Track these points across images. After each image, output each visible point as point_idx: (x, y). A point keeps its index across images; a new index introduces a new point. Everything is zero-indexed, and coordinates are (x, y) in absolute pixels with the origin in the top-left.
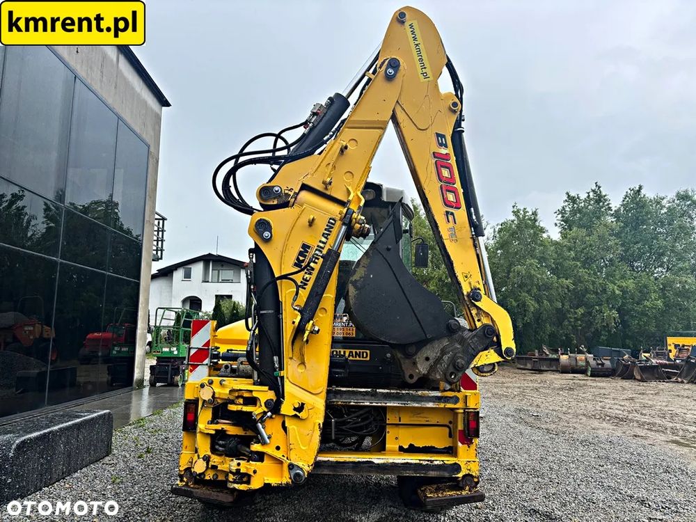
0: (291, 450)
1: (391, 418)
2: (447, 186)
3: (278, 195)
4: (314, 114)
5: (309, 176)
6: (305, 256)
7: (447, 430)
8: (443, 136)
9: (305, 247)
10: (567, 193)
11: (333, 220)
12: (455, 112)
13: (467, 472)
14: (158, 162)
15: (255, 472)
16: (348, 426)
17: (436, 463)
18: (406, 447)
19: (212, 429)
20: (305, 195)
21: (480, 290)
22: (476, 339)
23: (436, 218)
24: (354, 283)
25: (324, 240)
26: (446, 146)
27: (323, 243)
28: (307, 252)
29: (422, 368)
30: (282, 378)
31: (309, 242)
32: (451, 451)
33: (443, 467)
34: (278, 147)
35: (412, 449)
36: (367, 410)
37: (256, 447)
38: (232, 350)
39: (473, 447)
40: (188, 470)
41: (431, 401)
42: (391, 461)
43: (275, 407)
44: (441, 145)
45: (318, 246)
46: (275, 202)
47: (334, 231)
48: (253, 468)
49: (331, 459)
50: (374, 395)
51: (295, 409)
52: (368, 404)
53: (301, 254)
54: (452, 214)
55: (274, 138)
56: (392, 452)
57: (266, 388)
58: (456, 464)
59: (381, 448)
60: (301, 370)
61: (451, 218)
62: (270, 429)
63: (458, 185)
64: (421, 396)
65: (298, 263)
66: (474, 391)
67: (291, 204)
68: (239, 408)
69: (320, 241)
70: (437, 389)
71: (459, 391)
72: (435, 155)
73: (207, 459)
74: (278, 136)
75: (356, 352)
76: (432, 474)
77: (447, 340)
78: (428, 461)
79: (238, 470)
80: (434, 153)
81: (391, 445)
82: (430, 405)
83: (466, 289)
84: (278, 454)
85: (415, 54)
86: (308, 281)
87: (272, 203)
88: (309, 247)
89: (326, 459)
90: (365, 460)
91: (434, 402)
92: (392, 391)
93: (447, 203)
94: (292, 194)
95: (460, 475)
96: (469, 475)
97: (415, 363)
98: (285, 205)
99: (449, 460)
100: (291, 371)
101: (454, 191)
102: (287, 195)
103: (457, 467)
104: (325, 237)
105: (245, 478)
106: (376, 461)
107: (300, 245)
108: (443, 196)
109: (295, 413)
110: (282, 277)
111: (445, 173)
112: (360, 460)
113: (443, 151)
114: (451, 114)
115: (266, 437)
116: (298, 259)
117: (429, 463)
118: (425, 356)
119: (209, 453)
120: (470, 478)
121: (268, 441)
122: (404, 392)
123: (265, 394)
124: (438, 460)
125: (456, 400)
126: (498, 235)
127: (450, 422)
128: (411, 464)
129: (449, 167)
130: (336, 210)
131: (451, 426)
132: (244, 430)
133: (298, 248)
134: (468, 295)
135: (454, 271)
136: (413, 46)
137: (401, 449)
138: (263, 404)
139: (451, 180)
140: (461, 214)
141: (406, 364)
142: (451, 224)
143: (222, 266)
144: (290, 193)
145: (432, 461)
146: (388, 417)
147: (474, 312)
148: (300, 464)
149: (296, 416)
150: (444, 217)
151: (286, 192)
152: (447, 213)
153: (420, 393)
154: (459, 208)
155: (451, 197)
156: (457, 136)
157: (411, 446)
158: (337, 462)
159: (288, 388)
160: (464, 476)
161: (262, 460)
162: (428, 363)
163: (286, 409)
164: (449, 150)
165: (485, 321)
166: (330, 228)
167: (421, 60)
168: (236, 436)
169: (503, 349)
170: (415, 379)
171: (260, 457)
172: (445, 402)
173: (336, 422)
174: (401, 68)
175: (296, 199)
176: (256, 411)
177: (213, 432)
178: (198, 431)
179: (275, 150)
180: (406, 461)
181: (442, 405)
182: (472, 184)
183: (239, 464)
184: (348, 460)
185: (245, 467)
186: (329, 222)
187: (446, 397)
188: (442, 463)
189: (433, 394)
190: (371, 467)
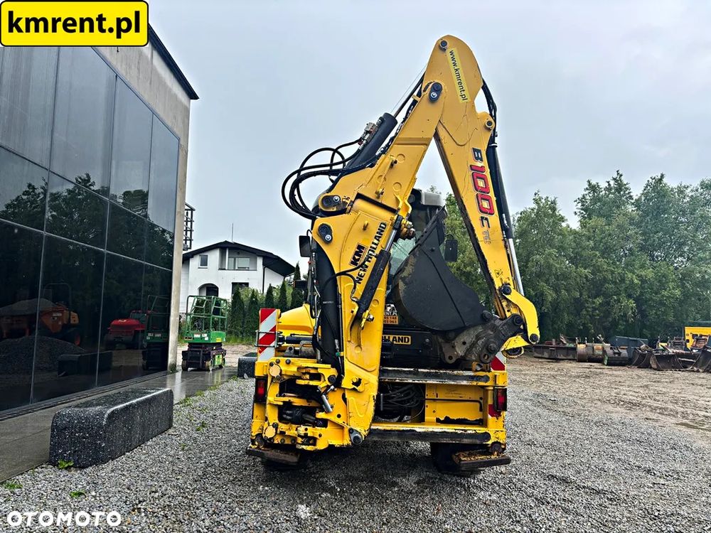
0: (350, 417)
1: (429, 394)
2: (482, 195)
3: (337, 204)
4: (367, 132)
5: (363, 187)
6: (360, 256)
7: (478, 405)
8: (479, 151)
9: (360, 248)
10: (589, 181)
11: (384, 224)
12: (489, 129)
13: (496, 440)
14: (187, 154)
15: (320, 436)
16: (395, 400)
17: (469, 432)
18: (442, 419)
19: (280, 401)
20: (360, 204)
21: (509, 284)
22: (506, 326)
23: (472, 222)
24: (403, 279)
25: (376, 241)
26: (481, 160)
27: (375, 244)
28: (362, 252)
29: (460, 351)
30: (342, 358)
31: (362, 244)
32: (482, 422)
33: (475, 436)
34: (335, 161)
35: (448, 421)
36: (409, 386)
37: (321, 415)
38: (294, 335)
39: (501, 419)
40: (259, 435)
41: (465, 380)
42: (431, 430)
43: (337, 382)
44: (477, 158)
45: (371, 247)
46: (335, 210)
47: (385, 234)
48: (318, 433)
49: (380, 428)
50: (416, 374)
51: (354, 384)
52: (411, 381)
53: (357, 253)
54: (486, 219)
55: (332, 152)
56: (430, 423)
57: (329, 366)
58: (486, 433)
59: (421, 420)
60: (358, 351)
61: (485, 222)
62: (332, 400)
63: (492, 194)
64: (456, 375)
65: (354, 262)
66: (503, 372)
67: (348, 211)
68: (306, 382)
69: (373, 243)
70: (470, 370)
71: (489, 371)
72: (472, 167)
73: (275, 426)
74: (335, 151)
75: (399, 338)
76: (466, 441)
77: (480, 327)
78: (462, 430)
79: (306, 435)
80: (471, 166)
81: (429, 417)
82: (465, 383)
83: (498, 284)
84: (340, 421)
85: (455, 77)
86: (363, 277)
87: (332, 210)
88: (363, 248)
89: (376, 428)
90: (409, 429)
91: (468, 380)
92: (432, 371)
93: (482, 210)
94: (348, 202)
95: (490, 442)
96: (497, 442)
97: (454, 347)
98: (343, 211)
99: (481, 430)
100: (350, 352)
101: (488, 199)
102: (344, 202)
103: (487, 436)
104: (378, 240)
105: (312, 440)
106: (418, 430)
107: (356, 246)
108: (479, 204)
109: (354, 386)
110: (340, 274)
111: (481, 183)
112: (404, 429)
113: (479, 164)
114: (486, 131)
115: (329, 406)
116: (354, 258)
117: (463, 432)
118: (462, 340)
119: (277, 421)
120: (497, 445)
121: (331, 409)
122: (442, 371)
123: (328, 371)
124: (471, 430)
125: (487, 378)
126: (517, 224)
127: (481, 398)
128: (448, 433)
129: (484, 178)
130: (387, 216)
131: (482, 401)
132: (308, 402)
133: (354, 249)
134: (500, 289)
135: (487, 269)
136: (453, 71)
137: (438, 421)
138: (327, 379)
139: (486, 190)
140: (494, 219)
141: (446, 348)
142: (486, 228)
143: (239, 253)
144: (347, 201)
145: (465, 431)
146: (426, 393)
147: (504, 304)
148: (358, 429)
149: (354, 389)
150: (480, 222)
151: (344, 200)
152: (482, 218)
153: (455, 372)
154: (492, 214)
155: (485, 204)
156: (491, 151)
157: (447, 418)
158: (385, 430)
159: (347, 366)
160: (493, 443)
161: (325, 426)
162: (465, 346)
163: (347, 383)
164: (484, 163)
165: (514, 311)
166: (381, 231)
167: (460, 83)
168: (301, 407)
169: (529, 335)
170: (454, 360)
171: (324, 423)
172: (477, 380)
173: (384, 397)
174: (443, 91)
175: (352, 206)
176: (321, 385)
177: (282, 404)
178: (268, 402)
179: (332, 165)
180: (443, 430)
181: (475, 383)
182: (504, 193)
183: (306, 429)
184: (394, 428)
185: (311, 431)
186: (380, 226)
187: (478, 376)
188: (474, 432)
189: (467, 374)
190: (414, 435)
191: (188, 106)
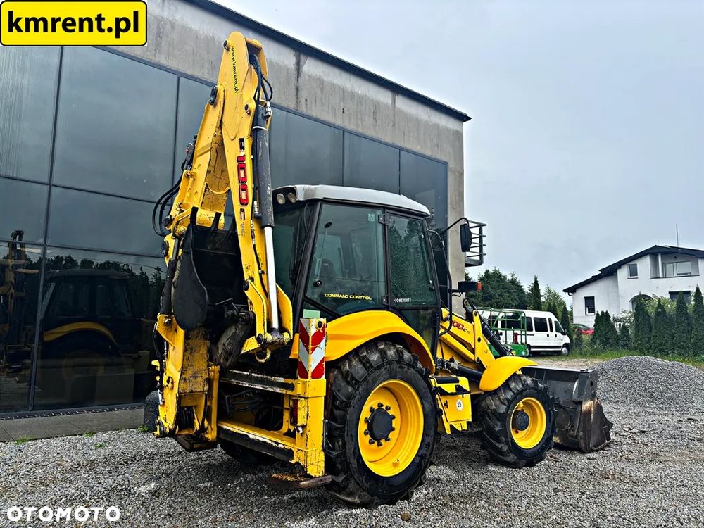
2: (242, 186)
8: (242, 140)
13: (298, 460)
14: (462, 174)
17: (280, 446)
21: (252, 279)
23: (235, 216)
26: (244, 149)
33: (283, 451)
41: (279, 387)
42: (257, 438)
44: (241, 148)
49: (232, 429)
50: (250, 378)
51: (167, 381)
52: (247, 385)
54: (243, 211)
58: (291, 450)
60: (174, 352)
61: (242, 214)
63: (248, 182)
64: (273, 382)
66: (305, 380)
72: (238, 160)
76: (278, 456)
78: (276, 443)
80: (237, 158)
82: (278, 390)
89: (228, 428)
90: (245, 434)
93: (241, 202)
95: (293, 462)
96: (298, 463)
99: (288, 445)
100: (171, 354)
101: (246, 189)
103: (290, 454)
106: (251, 436)
108: (240, 195)
109: (167, 384)
111: (242, 174)
112: (243, 433)
113: (242, 154)
114: (248, 116)
117: (276, 445)
120: (300, 466)
122: (265, 377)
124: (282, 443)
125: (293, 387)
129: (244, 167)
136: (232, 66)
139: (245, 179)
142: (242, 221)
143: (677, 258)
145: (278, 444)
150: (240, 215)
152: (241, 210)
153: (273, 378)
154: (248, 204)
155: (244, 195)
160: (296, 463)
167: (235, 76)
169: (257, 336)
172: (287, 388)
174: (219, 92)
180: (264, 440)
181: (285, 391)
187: (288, 384)
188: (283, 447)
189: (279, 381)
190: (248, 440)
191: (459, 129)
